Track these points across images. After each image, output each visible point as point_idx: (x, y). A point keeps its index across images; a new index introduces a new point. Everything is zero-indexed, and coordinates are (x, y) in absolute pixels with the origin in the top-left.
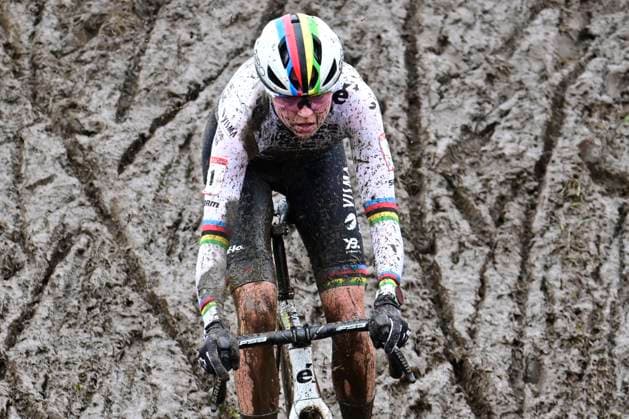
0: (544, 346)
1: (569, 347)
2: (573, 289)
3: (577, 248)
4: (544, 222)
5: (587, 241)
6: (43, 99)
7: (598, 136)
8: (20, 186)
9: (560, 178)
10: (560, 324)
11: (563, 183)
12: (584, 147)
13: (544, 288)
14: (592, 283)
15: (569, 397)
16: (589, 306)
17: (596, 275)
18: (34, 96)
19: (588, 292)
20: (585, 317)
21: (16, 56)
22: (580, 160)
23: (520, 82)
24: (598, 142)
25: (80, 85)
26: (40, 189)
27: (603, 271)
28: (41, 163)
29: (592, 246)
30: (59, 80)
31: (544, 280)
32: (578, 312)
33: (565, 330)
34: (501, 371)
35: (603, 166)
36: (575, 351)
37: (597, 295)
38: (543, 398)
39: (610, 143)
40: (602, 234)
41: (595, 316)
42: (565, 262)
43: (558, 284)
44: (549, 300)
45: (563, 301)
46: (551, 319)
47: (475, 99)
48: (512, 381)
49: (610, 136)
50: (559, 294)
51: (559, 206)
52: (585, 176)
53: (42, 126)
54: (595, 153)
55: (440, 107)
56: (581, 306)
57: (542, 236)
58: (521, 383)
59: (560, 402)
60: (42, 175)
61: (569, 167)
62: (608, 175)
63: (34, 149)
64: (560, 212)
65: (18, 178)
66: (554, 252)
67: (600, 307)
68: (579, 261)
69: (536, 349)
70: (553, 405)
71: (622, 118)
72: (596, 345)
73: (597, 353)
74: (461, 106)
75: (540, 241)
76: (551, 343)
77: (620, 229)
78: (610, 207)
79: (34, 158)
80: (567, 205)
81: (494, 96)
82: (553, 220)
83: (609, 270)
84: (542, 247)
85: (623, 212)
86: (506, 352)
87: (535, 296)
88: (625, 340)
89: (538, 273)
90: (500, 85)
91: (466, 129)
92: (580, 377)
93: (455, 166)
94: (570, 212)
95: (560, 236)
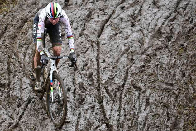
0: (124, 121)
1: (129, 121)
2: (130, 109)
3: (130, 101)
4: (124, 96)
5: (132, 100)
6: (26, 72)
7: (135, 79)
8: (21, 89)
9: (127, 87)
10: (127, 116)
11: (128, 89)
12: (132, 81)
13: (124, 109)
14: (133, 108)
16: (133, 113)
17: (134, 107)
18: (24, 71)
19: (133, 110)
20: (132, 115)
21: (21, 64)
22: (131, 84)
23: (119, 69)
24: (134, 80)
26: (25, 90)
27: (136, 106)
29: (133, 101)
30: (29, 68)
31: (124, 108)
32: (131, 114)
33: (128, 117)
34: (116, 126)
35: (135, 85)
36: (130, 122)
37: (134, 111)
39: (137, 81)
40: (135, 99)
41: (134, 115)
42: (128, 104)
43: (127, 108)
44: (125, 112)
45: (128, 112)
46: (125, 115)
47: (110, 72)
48: (118, 127)
49: (137, 79)
50: (127, 110)
51: (127, 93)
52: (132, 87)
53: (25, 77)
54: (134, 83)
55: (104, 74)
56: (131, 113)
57: (124, 99)
58: (119, 128)
60: (25, 87)
61: (129, 85)
62: (137, 87)
63: (24, 82)
64: (127, 94)
65: (21, 87)
66: (126, 102)
67: (135, 113)
68: (131, 104)
69: (122, 121)
71: (139, 76)
72: (134, 120)
73: (134, 122)
74: (108, 73)
75: (123, 100)
76: (125, 120)
77: (139, 98)
78: (137, 93)
79: (24, 84)
80: (128, 93)
81: (114, 71)
82: (126, 96)
83: (137, 106)
84: (123, 101)
85: (139, 94)
86: (117, 122)
87: (122, 111)
88: (140, 120)
89: (123, 106)
90: (115, 69)
91: (109, 78)
92: (131, 127)
93: (107, 85)
94: (129, 94)
95: (127, 99)
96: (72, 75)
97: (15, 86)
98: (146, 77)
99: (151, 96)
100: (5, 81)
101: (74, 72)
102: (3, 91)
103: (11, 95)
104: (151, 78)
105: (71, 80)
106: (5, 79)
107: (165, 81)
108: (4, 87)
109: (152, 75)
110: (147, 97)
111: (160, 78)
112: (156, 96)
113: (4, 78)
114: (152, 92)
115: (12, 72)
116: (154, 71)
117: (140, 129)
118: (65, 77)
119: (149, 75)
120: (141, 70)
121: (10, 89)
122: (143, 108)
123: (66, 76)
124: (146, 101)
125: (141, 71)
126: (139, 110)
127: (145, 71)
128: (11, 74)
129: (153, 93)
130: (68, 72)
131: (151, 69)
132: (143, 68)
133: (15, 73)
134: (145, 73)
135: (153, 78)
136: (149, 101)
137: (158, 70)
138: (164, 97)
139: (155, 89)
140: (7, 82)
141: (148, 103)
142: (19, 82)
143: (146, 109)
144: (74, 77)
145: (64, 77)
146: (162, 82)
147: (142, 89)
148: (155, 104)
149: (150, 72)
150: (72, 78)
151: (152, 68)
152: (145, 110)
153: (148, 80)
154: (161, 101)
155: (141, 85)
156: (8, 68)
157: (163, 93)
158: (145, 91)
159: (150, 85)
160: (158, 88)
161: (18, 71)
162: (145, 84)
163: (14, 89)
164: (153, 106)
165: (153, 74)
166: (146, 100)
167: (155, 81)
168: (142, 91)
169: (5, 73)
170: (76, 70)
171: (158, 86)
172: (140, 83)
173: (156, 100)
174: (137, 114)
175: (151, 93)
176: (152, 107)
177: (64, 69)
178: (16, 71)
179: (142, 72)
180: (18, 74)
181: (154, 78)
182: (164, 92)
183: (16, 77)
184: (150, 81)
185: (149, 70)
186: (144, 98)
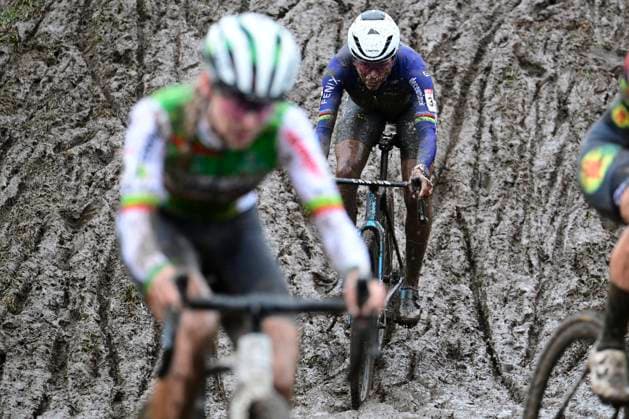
0: (491, 166)
1: (506, 167)
2: (508, 132)
3: (511, 107)
4: (492, 92)
5: (517, 103)
6: (192, 17)
7: (524, 40)
8: (178, 69)
9: (501, 65)
10: (500, 153)
11: (503, 69)
12: (516, 46)
13: (491, 132)
14: (520, 128)
15: (507, 197)
16: (518, 142)
17: (522, 124)
18: (187, 15)
19: (518, 134)
20: (515, 149)
22: (513, 55)
23: (477, 8)
24: (524, 44)
25: (215, 9)
26: (190, 71)
27: (526, 121)
28: (191, 55)
29: (520, 106)
30: (202, 5)
31: (491, 126)
32: (511, 146)
33: (503, 156)
34: (467, 181)
35: (527, 58)
36: (509, 169)
37: (522, 136)
38: (490, 197)
39: (531, 45)
40: (526, 99)
41: (521, 148)
42: (504, 115)
43: (499, 129)
44: (494, 138)
45: (503, 140)
46: (495, 150)
47: (450, 18)
48: (472, 187)
49: (531, 40)
50: (500, 135)
51: (500, 82)
52: (516, 65)
53: (192, 33)
54: (522, 51)
55: (429, 22)
56: (513, 142)
57: (490, 100)
58: (477, 188)
59: (501, 199)
60: (192, 63)
61: (506, 59)
62: (530, 64)
63: (187, 47)
64: (501, 86)
65: (177, 64)
66: (497, 110)
67: (525, 143)
68: (512, 115)
69: (486, 168)
70: (496, 201)
71: (538, 29)
72: (522, 166)
73: (523, 170)
74: (442, 22)
75: (488, 103)
76: (495, 164)
77: (536, 96)
78: (531, 83)
79: (186, 53)
80: (505, 81)
81: (461, 16)
82: (496, 90)
83: (530, 121)
84: (490, 107)
85: (538, 86)
86: (471, 170)
87: (486, 136)
88: (539, 163)
89: (487, 123)
90: (466, 10)
91: (445, 36)
92: (513, 184)
93: (438, 59)
94: (507, 86)
95: (501, 100)
96: (334, 27)
97: (160, 60)
98: (560, 33)
99: (573, 90)
100: (130, 45)
101: (340, 17)
102: (122, 74)
103: (146, 85)
104: (575, 36)
105: (329, 42)
106: (128, 38)
107: (616, 47)
108: (127, 63)
109: (577, 27)
110: (559, 93)
111: (601, 38)
112: (587, 90)
113: (127, 34)
114: (578, 79)
115: (149, 18)
116: (582, 16)
117: (540, 192)
118: (312, 32)
119: (569, 29)
120: (543, 12)
121: (145, 68)
122: (549, 128)
123: (315, 29)
124: (559, 107)
125: (543, 15)
126: (536, 133)
127: (556, 17)
128: (148, 23)
129: (578, 84)
130: (321, 18)
131: (573, 10)
132: (550, 7)
133: (159, 19)
134: (556, 21)
135: (579, 36)
136: (569, 106)
137: (596, 13)
138: (614, 94)
139: (584, 71)
140: (136, 47)
141: (563, 114)
142: (171, 48)
143: (559, 130)
144: (339, 31)
145: (309, 32)
146: (607, 48)
147: (544, 71)
148: (586, 115)
149: (572, 17)
150: (333, 35)
151: (576, 7)
152: (554, 133)
153: (565, 42)
154: (604, 107)
155: (544, 58)
156: (138, 6)
157: (609, 83)
158: (556, 75)
159: (571, 58)
160: (595, 68)
161: (168, 13)
162: (557, 53)
163: (156, 68)
164: (580, 123)
165: (579, 25)
166: (559, 102)
167: (586, 46)
168: (546, 75)
169: (130, 20)
170: (346, 11)
171: (595, 60)
172: (540, 53)
173: (589, 103)
174: (533, 146)
175: (573, 83)
176: (577, 126)
177: (308, 8)
178: (163, 14)
179: (547, 19)
180: (170, 23)
181: (581, 38)
182: (614, 79)
183: (163, 31)
184: (569, 46)
185: (570, 11)
186: (552, 99)
